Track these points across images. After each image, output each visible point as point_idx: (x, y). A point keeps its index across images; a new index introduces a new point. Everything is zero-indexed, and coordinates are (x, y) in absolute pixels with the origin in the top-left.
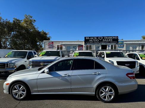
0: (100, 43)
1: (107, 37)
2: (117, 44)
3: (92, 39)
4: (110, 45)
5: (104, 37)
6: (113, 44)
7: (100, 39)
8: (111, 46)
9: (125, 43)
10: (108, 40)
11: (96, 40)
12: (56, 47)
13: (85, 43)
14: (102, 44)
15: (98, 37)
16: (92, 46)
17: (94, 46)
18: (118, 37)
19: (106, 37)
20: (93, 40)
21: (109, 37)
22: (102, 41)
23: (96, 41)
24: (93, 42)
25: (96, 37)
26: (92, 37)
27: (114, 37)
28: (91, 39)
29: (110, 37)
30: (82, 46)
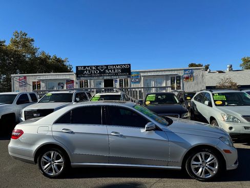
0: (101, 76)
1: (113, 65)
2: (129, 77)
3: (89, 70)
4: (118, 80)
5: (107, 66)
6: (123, 78)
7: (102, 69)
8: (120, 80)
9: (142, 74)
10: (114, 71)
11: (94, 72)
12: (31, 84)
13: (77, 76)
14: (105, 78)
15: (98, 66)
16: (89, 81)
17: (92, 81)
18: (130, 65)
19: (111, 65)
20: (89, 72)
21: (115, 65)
22: (104, 72)
23: (95, 74)
24: (90, 74)
25: (94, 66)
26: (88, 67)
27: (124, 65)
28: (87, 70)
29: (118, 65)
30: (72, 81)
